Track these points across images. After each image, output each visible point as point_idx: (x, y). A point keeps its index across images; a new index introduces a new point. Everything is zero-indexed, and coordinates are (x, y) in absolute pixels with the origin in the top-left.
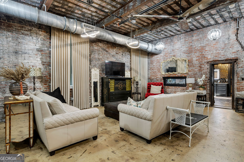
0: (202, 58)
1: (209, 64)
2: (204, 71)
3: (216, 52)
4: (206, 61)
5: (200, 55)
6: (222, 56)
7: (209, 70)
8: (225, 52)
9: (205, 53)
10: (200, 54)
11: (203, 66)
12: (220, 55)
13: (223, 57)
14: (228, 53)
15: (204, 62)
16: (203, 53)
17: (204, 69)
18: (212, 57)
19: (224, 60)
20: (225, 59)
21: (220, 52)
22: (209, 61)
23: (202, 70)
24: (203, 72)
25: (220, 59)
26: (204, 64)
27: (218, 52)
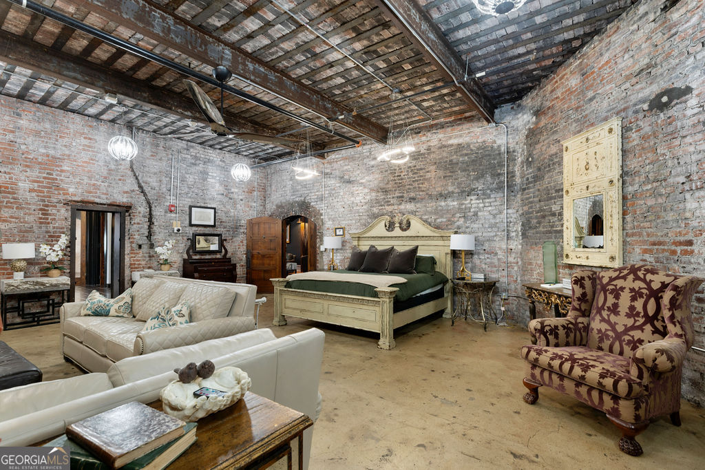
0: (51, 188)
1: (69, 208)
2: (57, 225)
3: (90, 182)
4: (61, 197)
5: (45, 178)
6: (103, 194)
7: (70, 223)
8: (109, 186)
9: (61, 176)
10: (45, 175)
11: (51, 210)
12: (98, 191)
13: (104, 196)
14: (115, 191)
15: (55, 200)
16: (55, 177)
17: (55, 219)
18: (80, 191)
19: (105, 204)
20: (109, 202)
21: (99, 183)
22: (70, 199)
23: (49, 220)
24: (54, 228)
25: (97, 200)
26: (55, 206)
27: (96, 182)
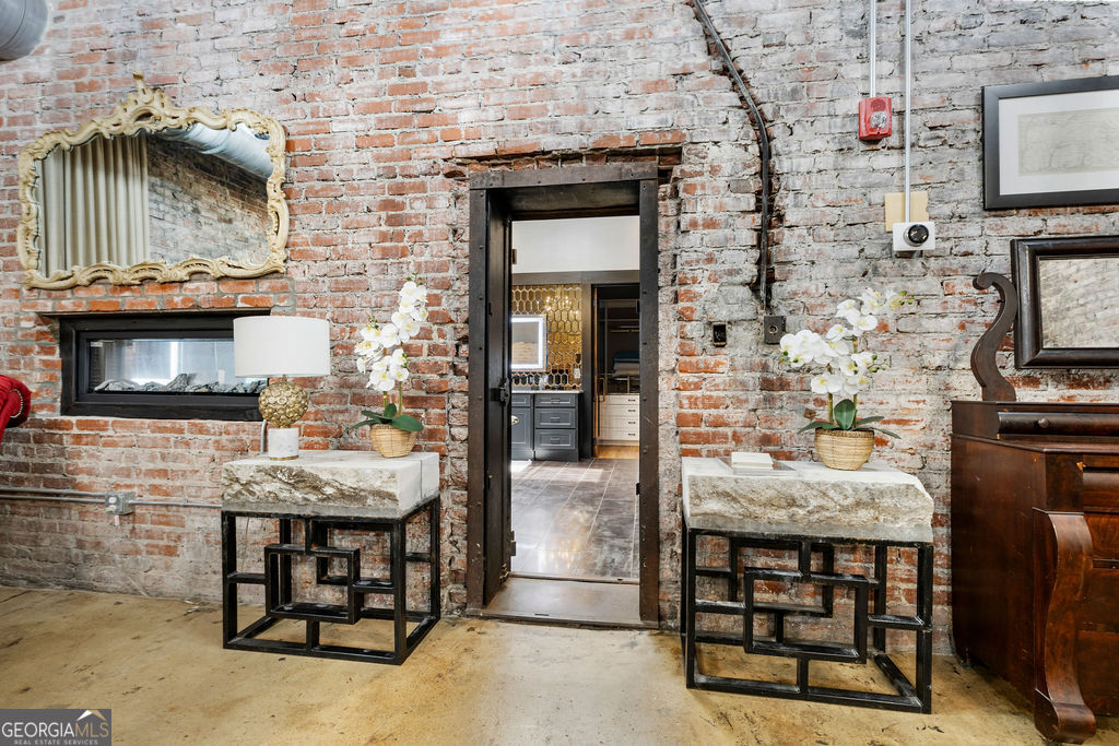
0: (407, 122)
1: (464, 189)
2: (426, 257)
3: (521, 72)
4: (439, 151)
5: (394, 90)
6: (570, 111)
7: (466, 246)
8: (588, 74)
9: (435, 71)
10: (395, 80)
11: (415, 205)
12: (550, 105)
13: (569, 122)
14: (611, 90)
15: (422, 166)
16: (419, 78)
17: (420, 234)
18: (492, 114)
19: (576, 157)
20: (590, 142)
21: (550, 70)
22: (462, 151)
23: (406, 243)
24: (418, 266)
25: (550, 142)
26: (422, 188)
27: (541, 69)
